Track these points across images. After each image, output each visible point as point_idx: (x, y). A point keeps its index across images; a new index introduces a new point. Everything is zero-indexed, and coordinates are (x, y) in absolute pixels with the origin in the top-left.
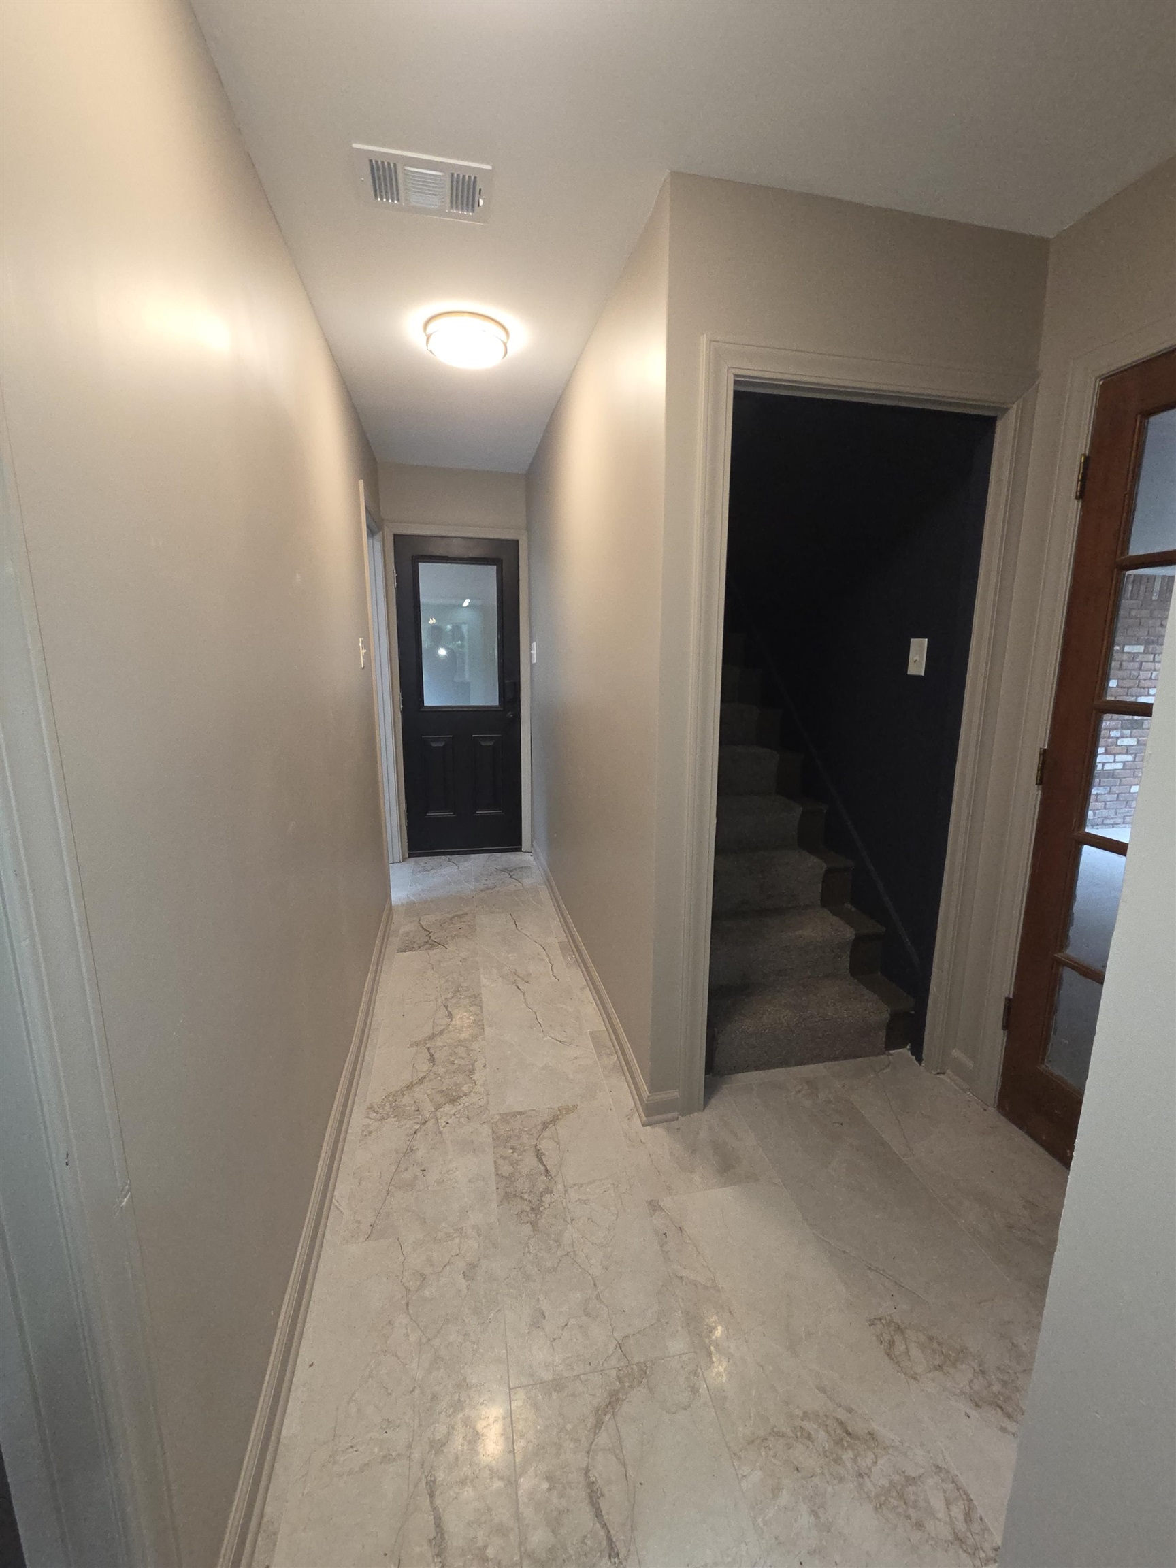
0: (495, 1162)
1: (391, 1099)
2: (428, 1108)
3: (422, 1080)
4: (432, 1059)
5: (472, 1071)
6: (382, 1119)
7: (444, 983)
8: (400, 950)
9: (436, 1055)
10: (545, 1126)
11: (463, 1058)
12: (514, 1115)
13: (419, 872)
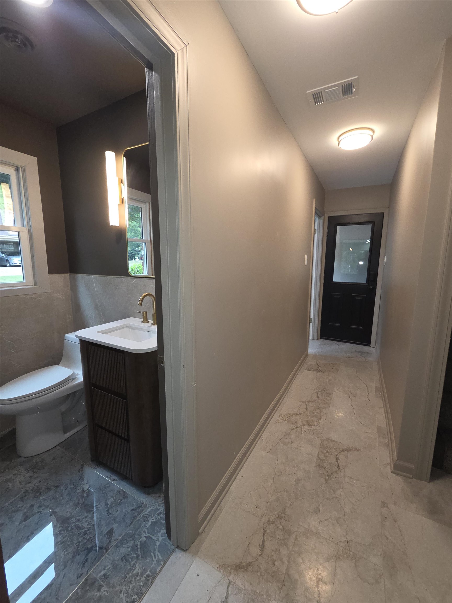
0: (319, 452)
1: (288, 415)
2: (300, 423)
3: (300, 414)
4: (307, 409)
5: (320, 419)
6: (283, 420)
7: (320, 386)
8: (306, 369)
9: (309, 408)
10: (343, 450)
11: (318, 413)
12: (332, 441)
13: (322, 345)
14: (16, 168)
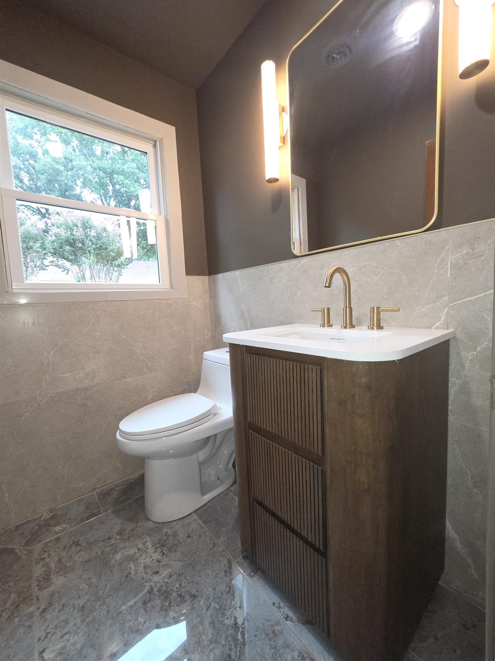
14: (153, 143)
